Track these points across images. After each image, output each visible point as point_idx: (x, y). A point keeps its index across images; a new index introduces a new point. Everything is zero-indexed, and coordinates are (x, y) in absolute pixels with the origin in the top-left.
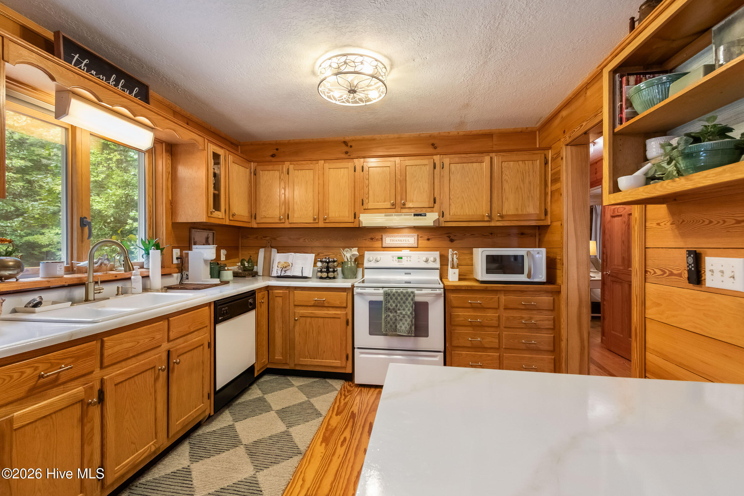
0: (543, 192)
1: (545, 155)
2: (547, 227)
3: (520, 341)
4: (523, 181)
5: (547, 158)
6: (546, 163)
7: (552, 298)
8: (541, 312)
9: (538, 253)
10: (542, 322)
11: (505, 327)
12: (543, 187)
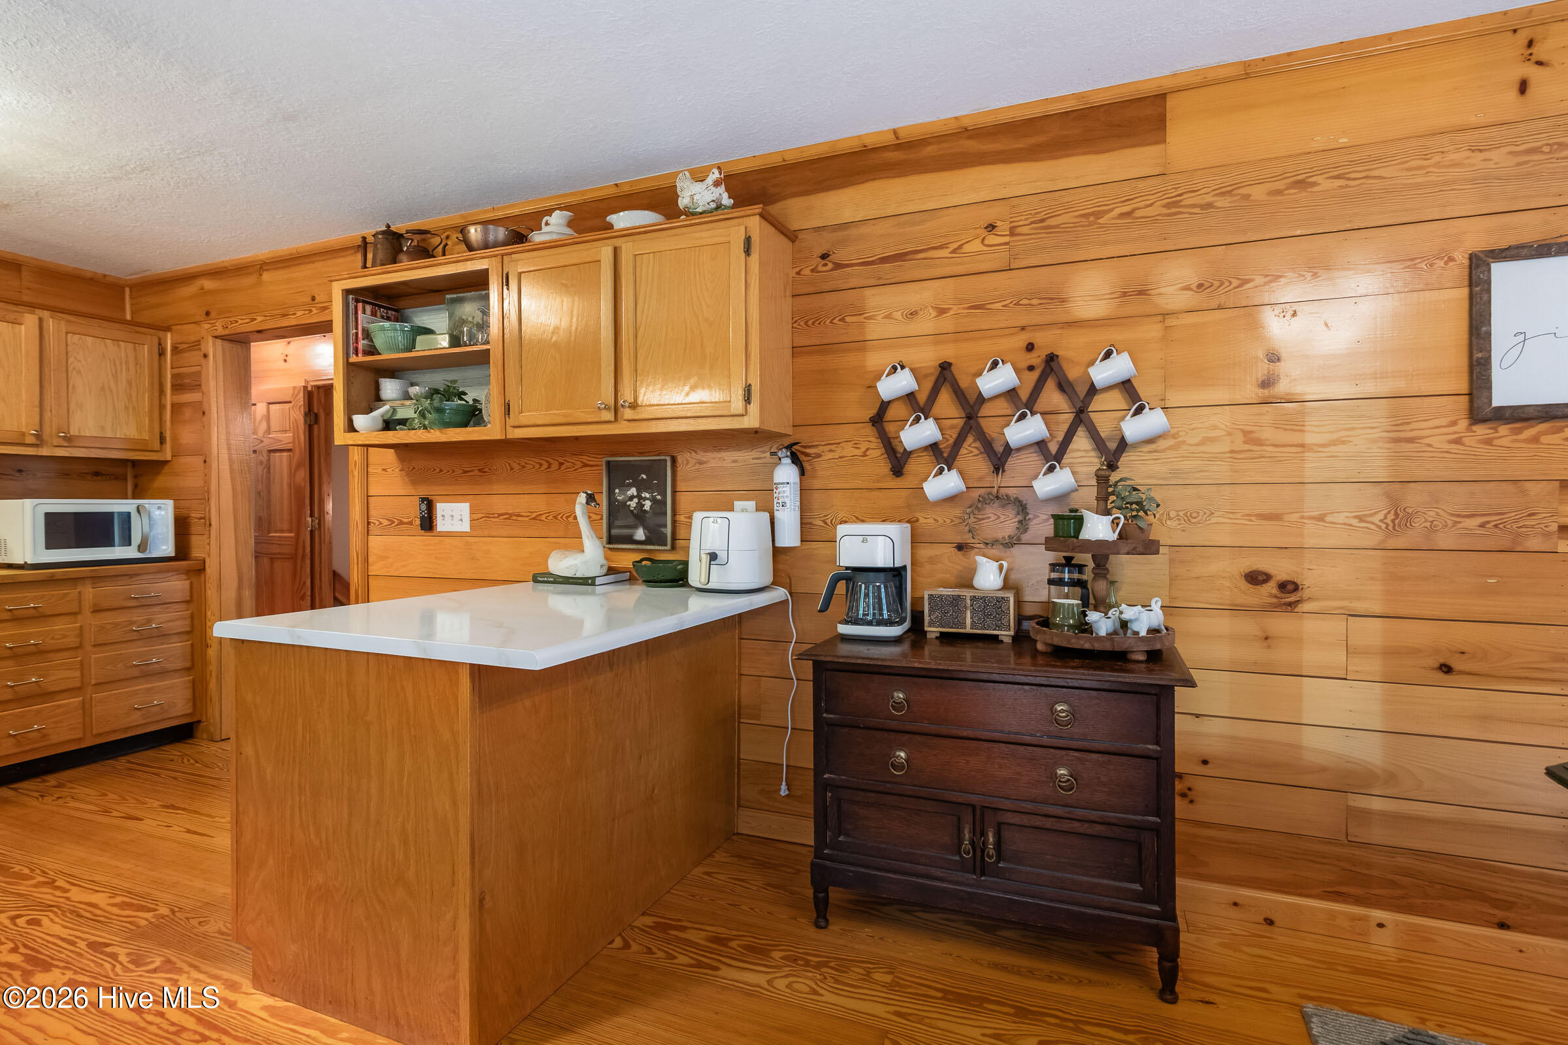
0: (156, 403)
1: (160, 339)
2: (166, 462)
3: (128, 665)
4: (115, 377)
5: (163, 345)
6: (162, 353)
7: (188, 582)
8: (168, 608)
9: (159, 508)
10: (171, 624)
11: (95, 646)
12: (157, 394)
